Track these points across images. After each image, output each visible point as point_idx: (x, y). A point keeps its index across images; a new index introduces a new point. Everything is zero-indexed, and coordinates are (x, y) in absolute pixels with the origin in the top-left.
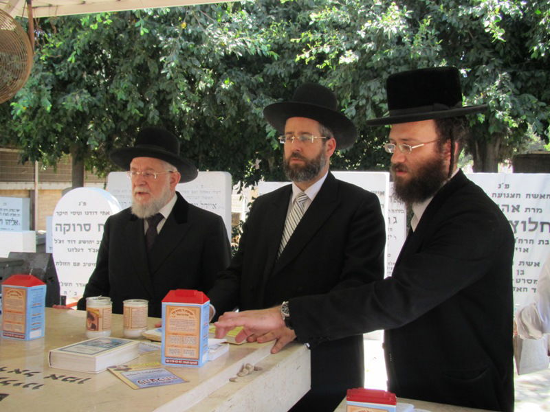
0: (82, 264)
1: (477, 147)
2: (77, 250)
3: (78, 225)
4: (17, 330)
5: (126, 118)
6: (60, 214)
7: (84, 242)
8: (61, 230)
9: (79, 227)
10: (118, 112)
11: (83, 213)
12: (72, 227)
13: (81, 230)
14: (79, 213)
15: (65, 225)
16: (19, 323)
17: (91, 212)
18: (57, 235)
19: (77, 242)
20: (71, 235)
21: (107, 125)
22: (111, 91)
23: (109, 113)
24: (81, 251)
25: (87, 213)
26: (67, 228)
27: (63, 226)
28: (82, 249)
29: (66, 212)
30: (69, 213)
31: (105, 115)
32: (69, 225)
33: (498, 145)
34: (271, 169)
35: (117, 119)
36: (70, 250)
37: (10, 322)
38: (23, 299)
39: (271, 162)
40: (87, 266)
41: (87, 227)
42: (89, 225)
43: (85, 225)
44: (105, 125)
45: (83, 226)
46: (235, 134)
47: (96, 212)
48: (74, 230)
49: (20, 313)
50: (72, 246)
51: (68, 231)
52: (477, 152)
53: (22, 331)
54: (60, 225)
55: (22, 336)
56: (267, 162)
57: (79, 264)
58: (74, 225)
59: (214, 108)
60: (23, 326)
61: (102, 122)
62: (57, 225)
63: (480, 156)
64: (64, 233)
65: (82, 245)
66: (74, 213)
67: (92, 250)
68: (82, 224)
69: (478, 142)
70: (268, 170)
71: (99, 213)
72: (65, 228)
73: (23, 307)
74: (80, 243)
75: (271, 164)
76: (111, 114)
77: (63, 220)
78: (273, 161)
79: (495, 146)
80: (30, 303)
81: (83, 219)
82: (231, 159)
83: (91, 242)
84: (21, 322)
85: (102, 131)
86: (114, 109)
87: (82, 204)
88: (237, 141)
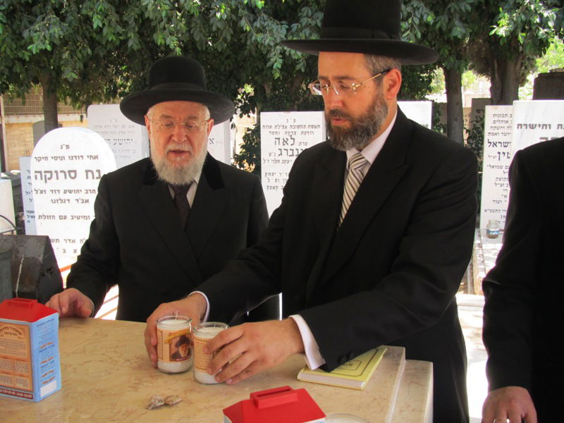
0: (69, 217)
1: (496, 65)
2: (63, 201)
3: (61, 172)
4: (20, 386)
5: (104, 43)
6: (38, 159)
7: (70, 192)
8: (42, 179)
9: (63, 174)
10: (94, 35)
11: (67, 158)
12: (54, 175)
13: (66, 178)
14: (62, 158)
15: (45, 172)
16: (21, 376)
17: (76, 157)
18: (38, 184)
19: (62, 192)
20: (53, 184)
21: (83, 52)
22: (84, 12)
23: (84, 37)
24: (67, 202)
25: (71, 158)
26: (48, 175)
27: (43, 174)
28: (69, 200)
29: (46, 158)
30: (50, 158)
31: (80, 39)
32: (51, 172)
33: (519, 64)
34: (268, 96)
35: (93, 43)
36: (54, 202)
37: (7, 373)
38: (25, 341)
39: (269, 87)
40: (75, 219)
41: (73, 175)
42: (75, 171)
43: (69, 172)
44: (80, 51)
45: (67, 174)
46: (228, 57)
47: (82, 157)
48: (57, 178)
49: (24, 361)
50: (56, 196)
51: (49, 179)
52: (496, 72)
53: (28, 388)
54: (40, 172)
55: (29, 395)
56: (263, 88)
57: (65, 217)
58: (56, 172)
59: (205, 29)
60: (28, 381)
61: (78, 47)
62: (36, 172)
63: (499, 75)
64: (46, 182)
65: (68, 196)
66: (55, 158)
67: (80, 201)
68: (66, 171)
69: (498, 61)
70: (265, 97)
71: (85, 157)
72: (47, 175)
73: (26, 351)
74: (65, 193)
75: (268, 91)
76: (86, 37)
77: (43, 166)
78: (271, 87)
79: (516, 64)
80: (36, 346)
81: (66, 165)
82: (224, 86)
83: (78, 191)
84: (24, 373)
85: (79, 59)
86: (90, 33)
87: (64, 147)
88: (229, 65)
